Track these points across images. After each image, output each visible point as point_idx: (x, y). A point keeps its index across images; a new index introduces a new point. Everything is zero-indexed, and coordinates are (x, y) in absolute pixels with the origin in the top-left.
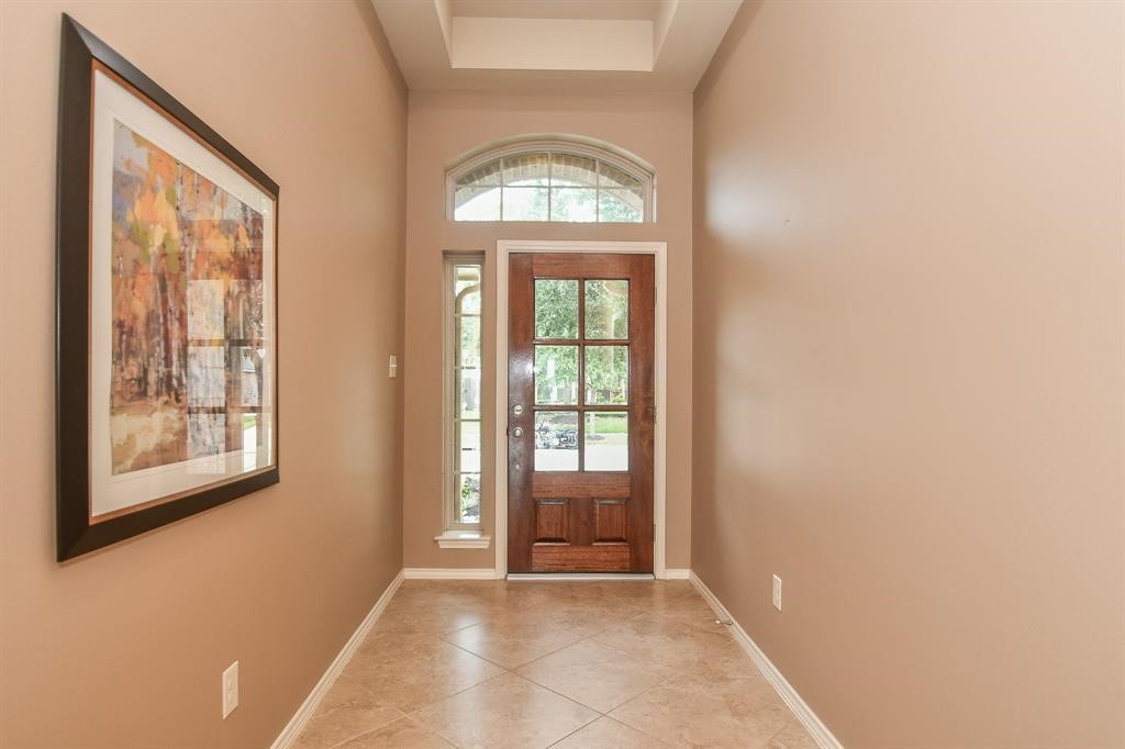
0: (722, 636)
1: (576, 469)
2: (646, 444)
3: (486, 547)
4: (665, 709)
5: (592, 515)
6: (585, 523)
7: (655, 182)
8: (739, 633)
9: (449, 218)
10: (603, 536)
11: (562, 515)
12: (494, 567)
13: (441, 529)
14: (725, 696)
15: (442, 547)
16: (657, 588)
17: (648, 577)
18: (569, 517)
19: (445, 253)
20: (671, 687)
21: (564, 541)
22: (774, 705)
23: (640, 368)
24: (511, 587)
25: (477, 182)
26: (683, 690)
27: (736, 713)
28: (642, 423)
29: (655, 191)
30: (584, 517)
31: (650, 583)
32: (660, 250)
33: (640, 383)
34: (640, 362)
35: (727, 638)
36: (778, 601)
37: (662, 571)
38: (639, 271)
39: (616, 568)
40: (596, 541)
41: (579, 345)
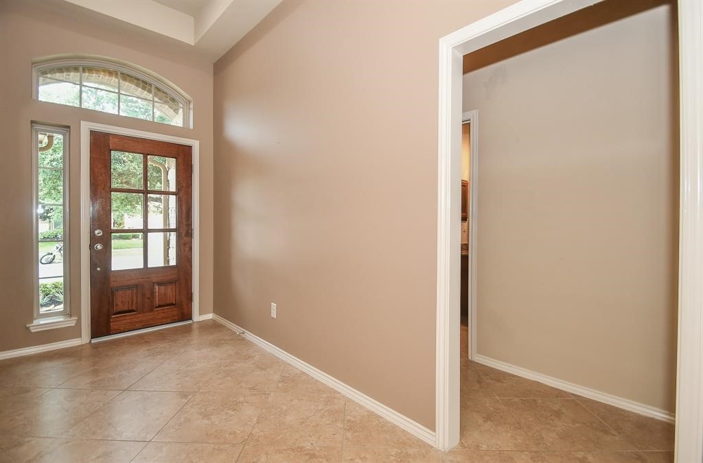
0: (241, 340)
1: (142, 267)
2: (187, 249)
3: (74, 325)
4: (229, 378)
5: (153, 293)
6: (149, 298)
7: (191, 106)
8: (250, 336)
9: (34, 97)
10: (161, 304)
11: (132, 296)
12: (81, 337)
13: (31, 320)
14: (254, 364)
15: (32, 331)
16: (195, 326)
17: (190, 322)
18: (137, 297)
19: (32, 122)
20: (227, 368)
21: (134, 311)
22: (275, 361)
23: (184, 208)
24: (96, 346)
25: (49, 75)
26: (233, 368)
27: (262, 369)
28: (185, 238)
29: (191, 112)
30: (148, 295)
31: (190, 325)
32: (196, 145)
33: (184, 216)
34: (184, 205)
35: (243, 339)
36: (274, 315)
37: (197, 317)
38: (182, 155)
39: (169, 320)
40: (156, 307)
41: (144, 193)
